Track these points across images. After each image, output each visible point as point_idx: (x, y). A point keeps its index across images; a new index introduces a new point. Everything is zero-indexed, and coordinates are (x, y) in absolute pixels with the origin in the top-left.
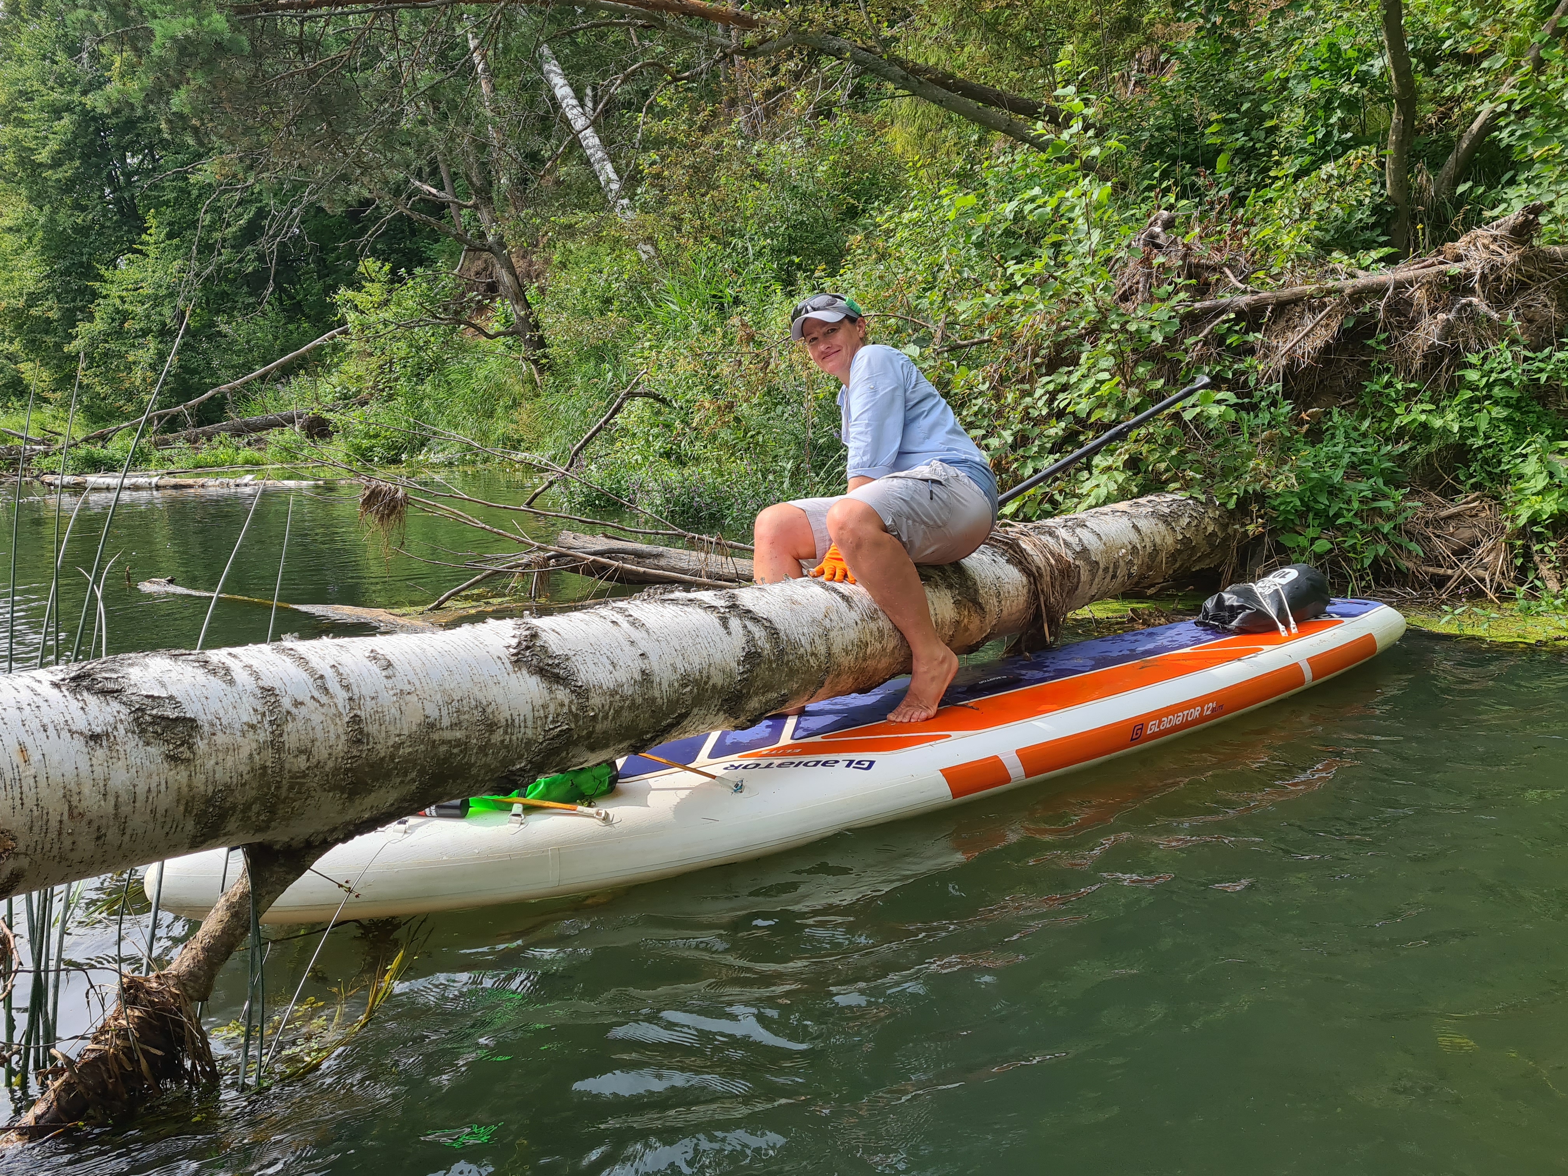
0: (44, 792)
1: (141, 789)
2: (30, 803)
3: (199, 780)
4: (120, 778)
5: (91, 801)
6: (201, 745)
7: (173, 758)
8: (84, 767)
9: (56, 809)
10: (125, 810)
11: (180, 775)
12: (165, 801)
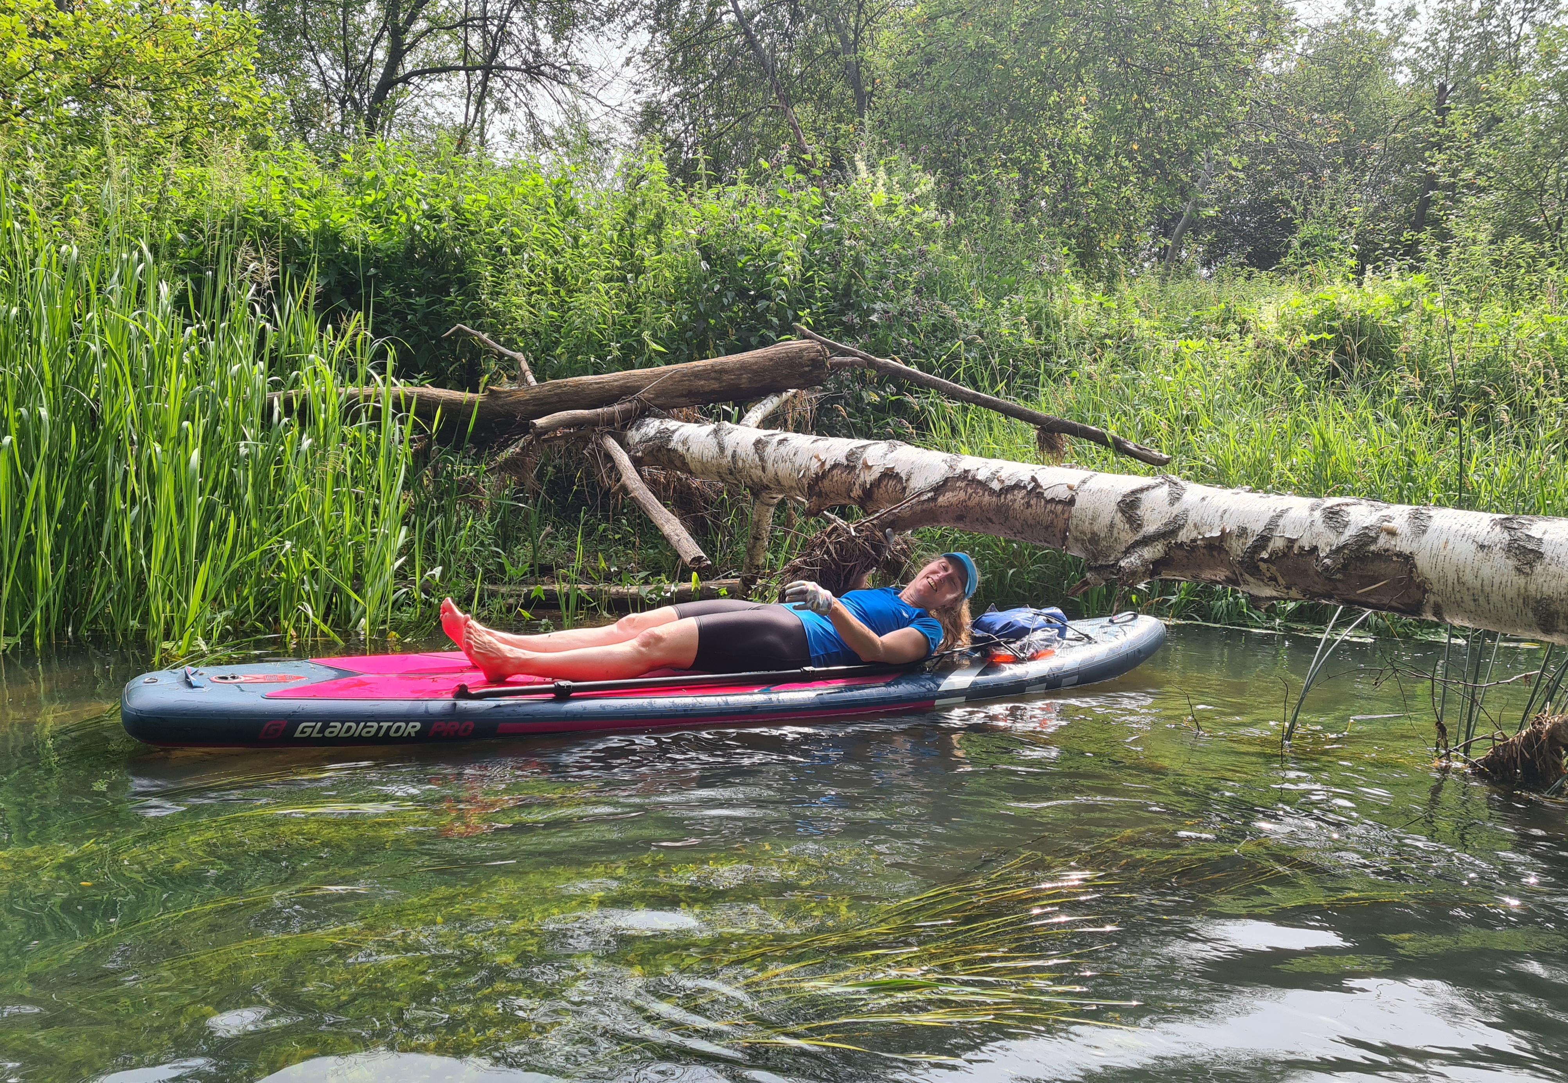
0: (1447, 565)
1: (1497, 581)
2: (1439, 568)
3: (1532, 588)
4: (1486, 571)
5: (1468, 577)
6: (1539, 568)
7: (1518, 570)
8: (1470, 560)
9: (1452, 577)
10: (1487, 589)
11: (1521, 581)
12: (1511, 593)
